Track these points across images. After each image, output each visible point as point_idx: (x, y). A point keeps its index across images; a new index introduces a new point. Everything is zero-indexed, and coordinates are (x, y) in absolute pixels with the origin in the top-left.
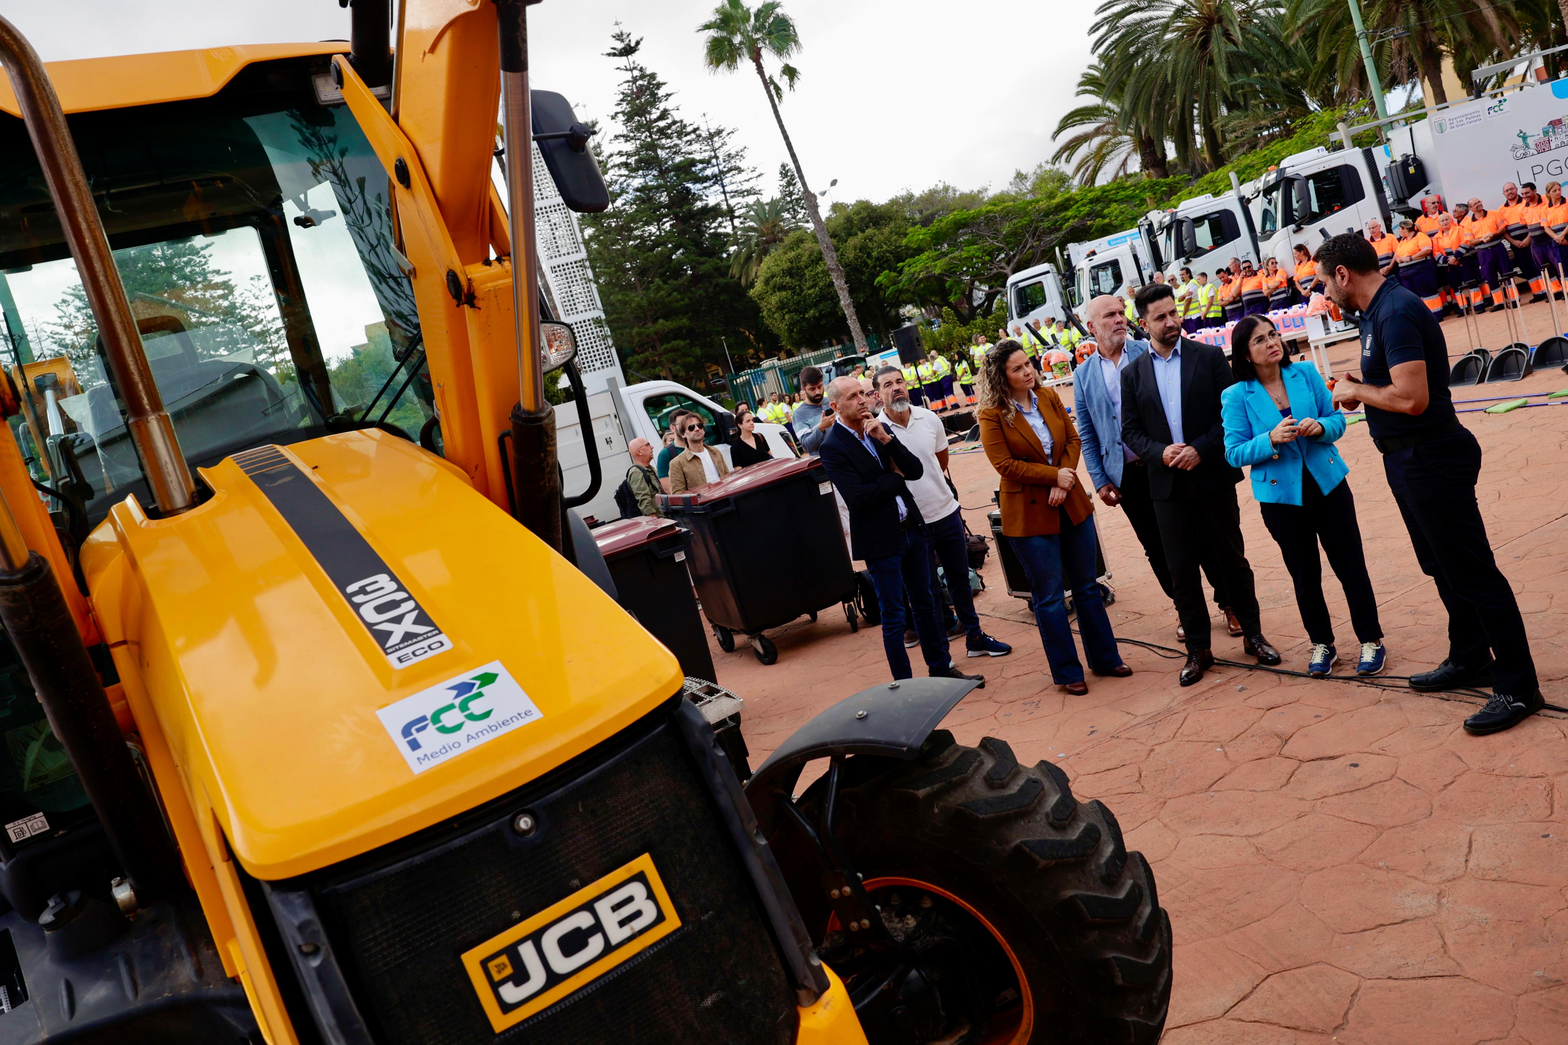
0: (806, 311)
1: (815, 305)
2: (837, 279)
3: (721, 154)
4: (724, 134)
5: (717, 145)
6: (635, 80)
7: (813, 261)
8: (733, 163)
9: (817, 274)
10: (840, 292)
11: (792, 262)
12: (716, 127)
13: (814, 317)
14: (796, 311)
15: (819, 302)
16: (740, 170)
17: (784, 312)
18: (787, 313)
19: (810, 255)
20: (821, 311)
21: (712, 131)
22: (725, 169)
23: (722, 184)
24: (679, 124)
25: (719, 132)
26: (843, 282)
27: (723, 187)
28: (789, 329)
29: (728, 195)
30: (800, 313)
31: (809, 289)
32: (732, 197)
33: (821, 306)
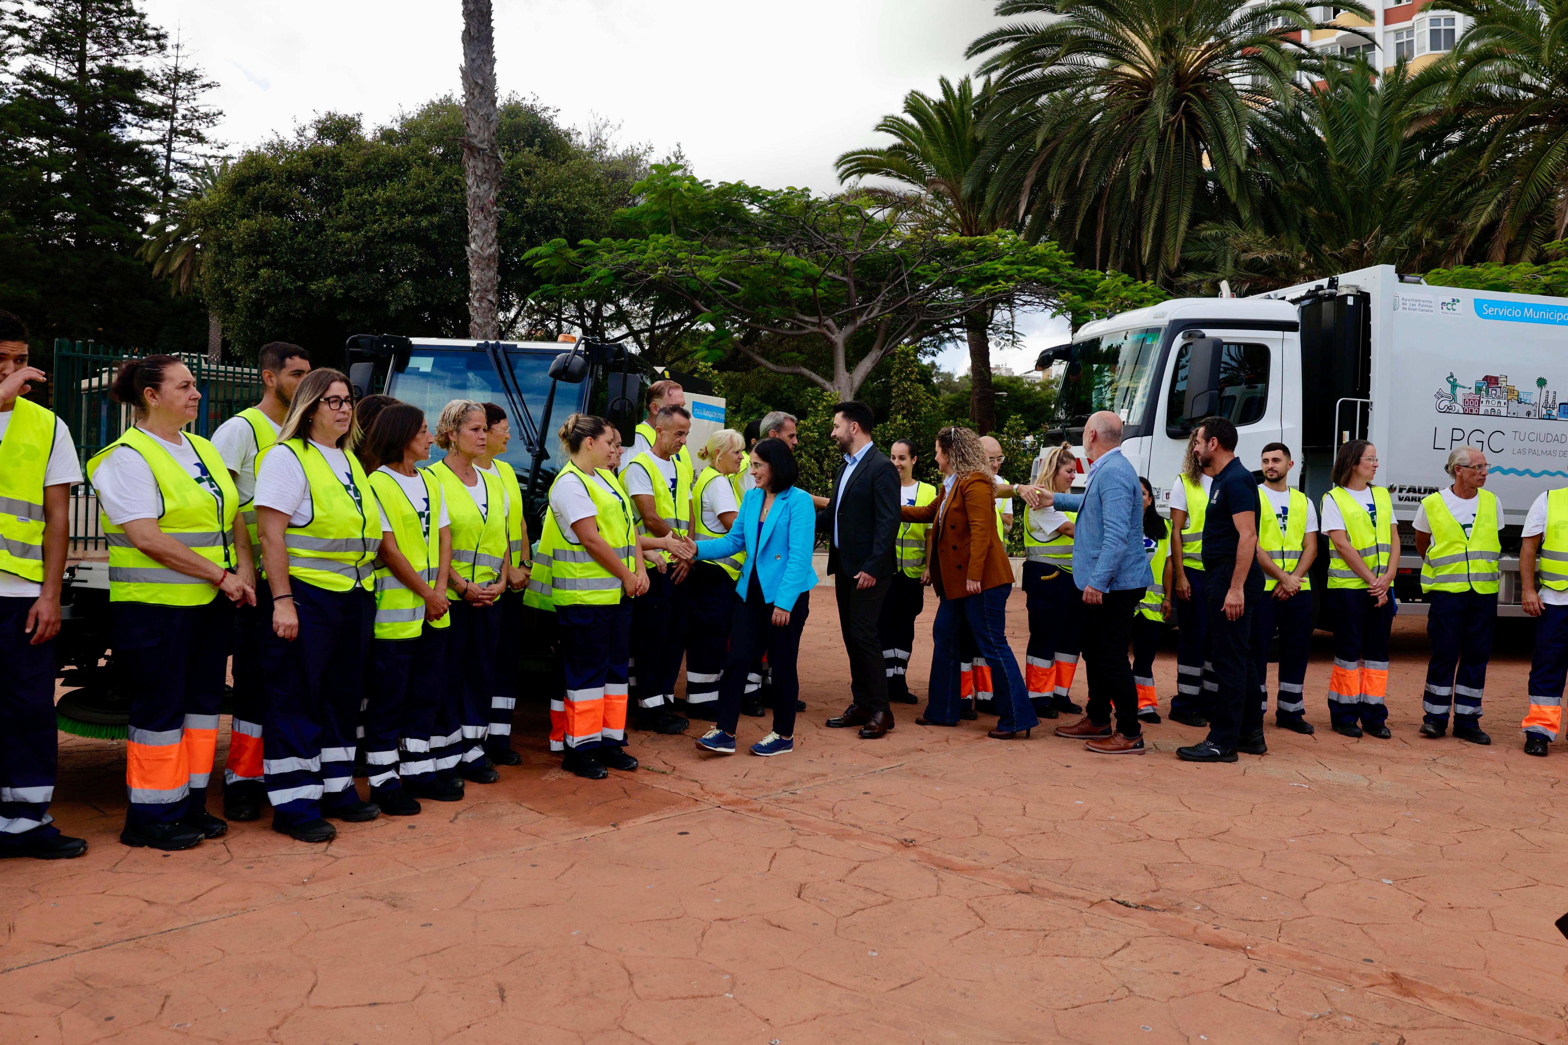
0: (313, 277)
1: (342, 270)
2: (480, 180)
3: (182, 109)
4: (198, 83)
5: (181, 93)
7: (369, 176)
9: (375, 203)
10: (474, 216)
11: (317, 165)
12: (190, 69)
13: (330, 295)
14: (289, 267)
15: (354, 267)
16: (201, 139)
17: (262, 259)
18: (266, 265)
19: (367, 162)
20: (351, 288)
21: (182, 70)
22: (181, 128)
23: (169, 146)
24: (135, 18)
25: (190, 77)
26: (493, 194)
27: (170, 150)
28: (257, 303)
29: (172, 164)
30: (298, 277)
31: (341, 229)
32: (176, 169)
33: (354, 278)
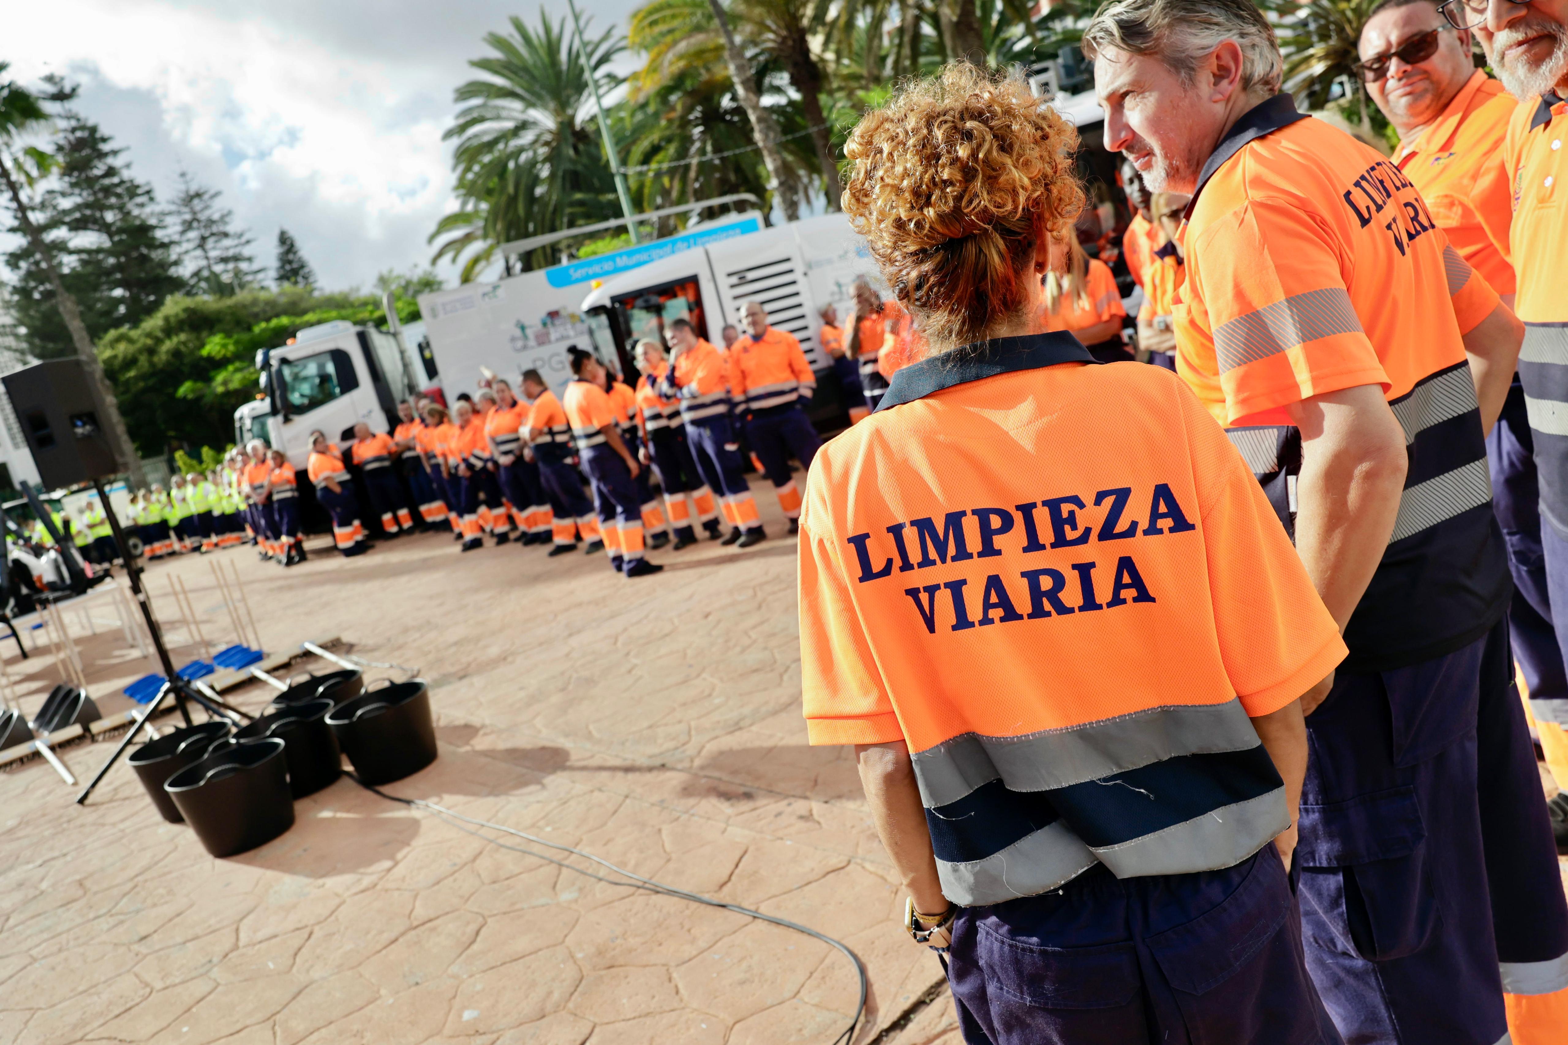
4: (206, 197)
6: (74, 130)
8: (215, 229)
16: (226, 235)
24: (130, 184)
25: (198, 195)
